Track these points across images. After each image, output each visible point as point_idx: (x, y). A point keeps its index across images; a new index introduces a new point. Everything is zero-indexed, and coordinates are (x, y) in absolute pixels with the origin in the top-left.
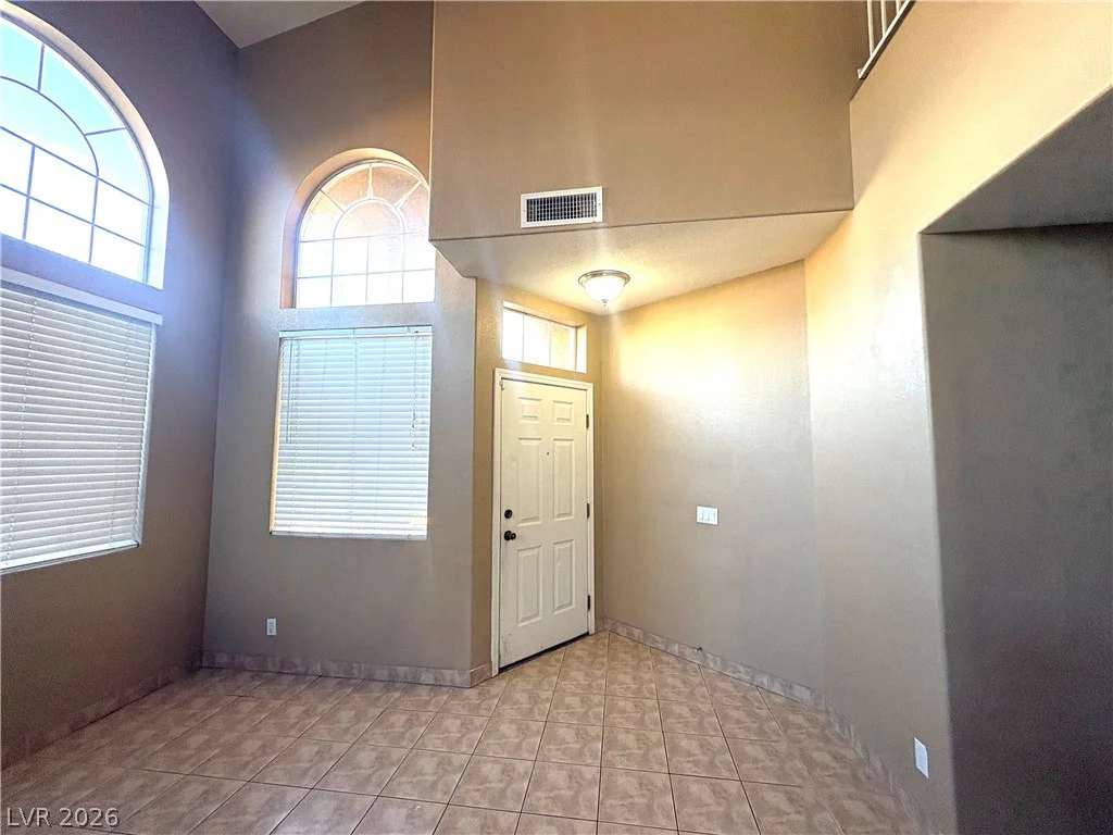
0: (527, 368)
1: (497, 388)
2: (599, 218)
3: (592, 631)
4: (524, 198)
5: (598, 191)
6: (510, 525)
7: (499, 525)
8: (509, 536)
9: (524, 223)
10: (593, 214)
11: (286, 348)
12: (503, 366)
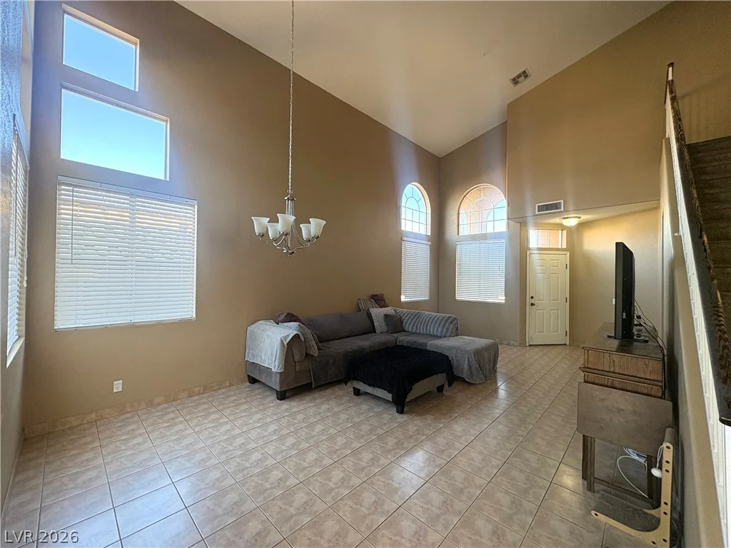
0: (539, 249)
1: (528, 257)
2: (562, 209)
3: (568, 343)
4: (537, 205)
5: (562, 201)
6: (533, 301)
7: (529, 301)
8: (532, 305)
9: (537, 213)
10: (560, 208)
11: (458, 246)
12: (530, 249)
